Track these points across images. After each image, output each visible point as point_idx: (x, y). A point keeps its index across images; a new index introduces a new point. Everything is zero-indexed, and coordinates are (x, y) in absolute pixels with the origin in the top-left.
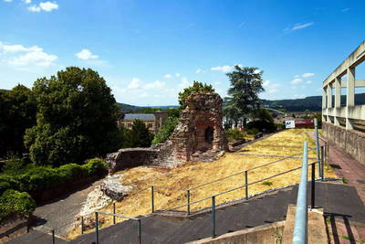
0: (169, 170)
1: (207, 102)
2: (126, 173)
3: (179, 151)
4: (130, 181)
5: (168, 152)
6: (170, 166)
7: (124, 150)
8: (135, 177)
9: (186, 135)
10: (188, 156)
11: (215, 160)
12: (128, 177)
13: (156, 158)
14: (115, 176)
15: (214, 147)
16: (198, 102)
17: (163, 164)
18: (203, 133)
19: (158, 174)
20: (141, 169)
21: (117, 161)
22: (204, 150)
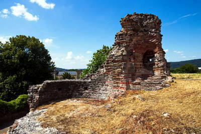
0: (103, 102)
1: (145, 23)
2: (51, 108)
3: (116, 78)
4: (54, 118)
5: (101, 81)
6: (104, 97)
7: (49, 81)
8: (62, 112)
9: (124, 59)
10: (127, 83)
11: (165, 86)
12: (53, 113)
13: (86, 89)
14: (37, 111)
15: (157, 73)
16: (136, 22)
17: (95, 96)
18: (141, 58)
19: (92, 108)
20: (70, 102)
21: (41, 93)
22: (144, 77)
